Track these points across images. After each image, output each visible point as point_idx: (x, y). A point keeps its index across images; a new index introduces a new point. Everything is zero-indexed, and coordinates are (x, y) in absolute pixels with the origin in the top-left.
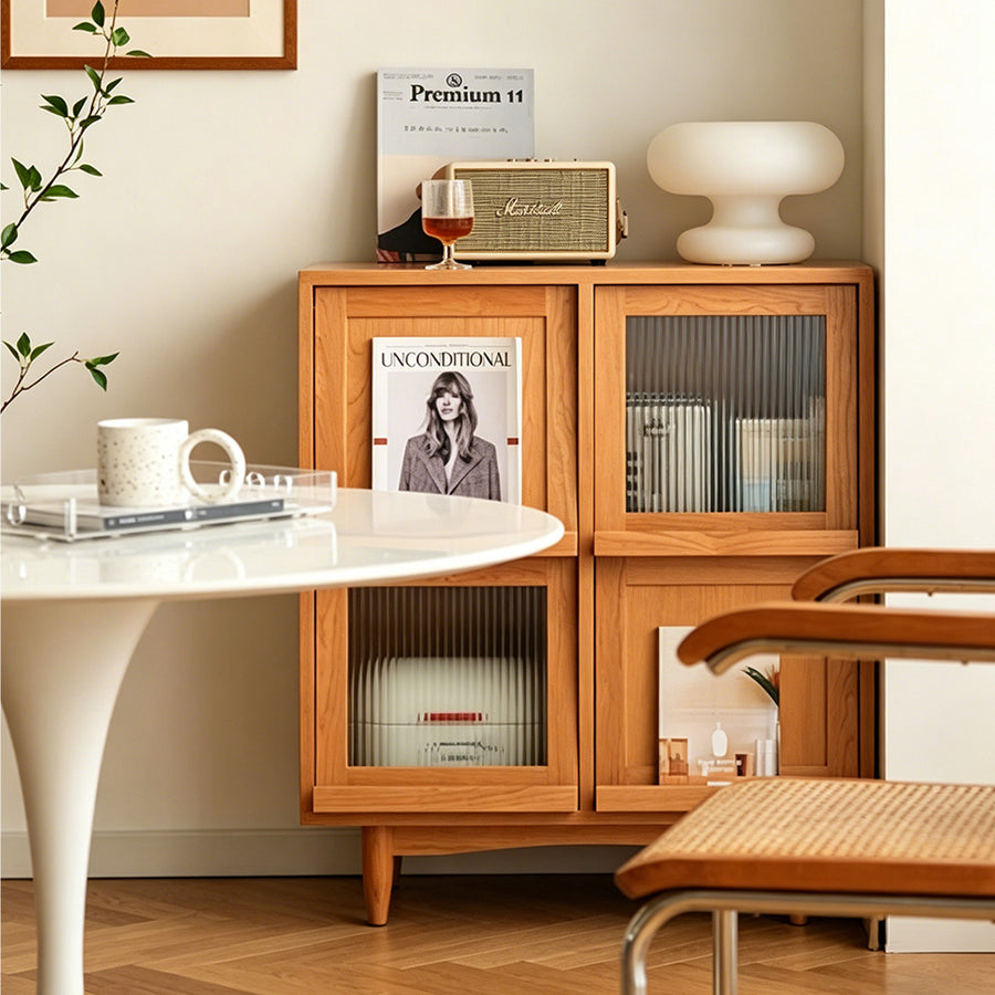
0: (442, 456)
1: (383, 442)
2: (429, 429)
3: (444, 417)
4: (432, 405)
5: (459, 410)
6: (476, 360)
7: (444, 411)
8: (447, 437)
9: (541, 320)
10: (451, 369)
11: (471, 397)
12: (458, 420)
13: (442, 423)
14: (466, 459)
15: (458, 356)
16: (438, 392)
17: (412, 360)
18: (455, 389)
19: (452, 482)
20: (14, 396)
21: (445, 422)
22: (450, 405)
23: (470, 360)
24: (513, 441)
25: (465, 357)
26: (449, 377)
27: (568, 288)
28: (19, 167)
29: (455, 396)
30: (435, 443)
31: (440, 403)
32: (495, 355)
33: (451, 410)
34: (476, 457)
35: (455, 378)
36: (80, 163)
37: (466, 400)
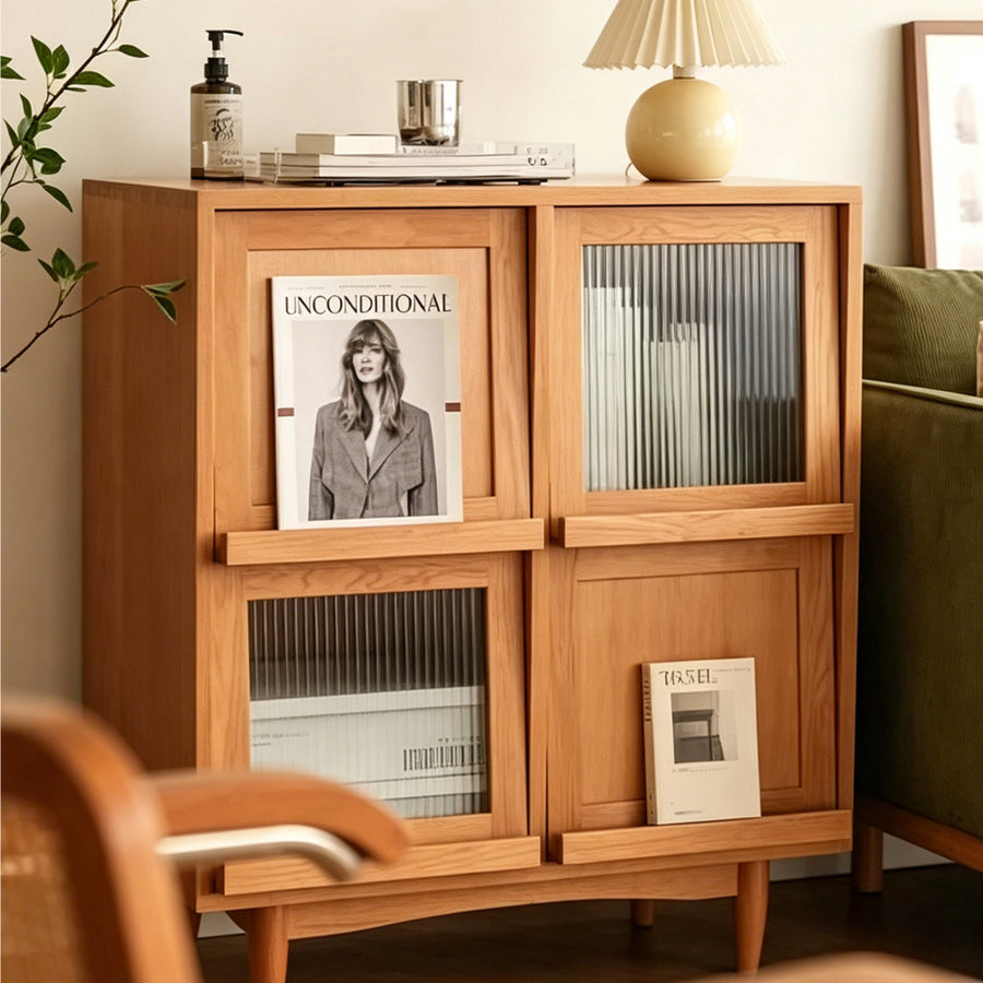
0: (362, 429)
1: (289, 412)
2: (345, 394)
3: (362, 378)
4: (348, 364)
5: (383, 367)
6: (404, 304)
7: (362, 370)
8: (366, 404)
9: (483, 251)
10: (371, 316)
11: (397, 352)
12: (382, 382)
13: (360, 385)
14: (392, 432)
15: (380, 299)
16: (354, 347)
17: (321, 305)
18: (375, 340)
19: (374, 461)
20: (50, 326)
21: (366, 384)
22: (370, 363)
23: (395, 305)
24: (453, 407)
25: (388, 299)
26: (369, 327)
27: (514, 211)
28: (40, 48)
29: (377, 351)
30: (352, 412)
31: (358, 359)
32: (429, 298)
33: (371, 369)
34: (405, 430)
35: (377, 329)
36: (117, 45)
37: (391, 357)
